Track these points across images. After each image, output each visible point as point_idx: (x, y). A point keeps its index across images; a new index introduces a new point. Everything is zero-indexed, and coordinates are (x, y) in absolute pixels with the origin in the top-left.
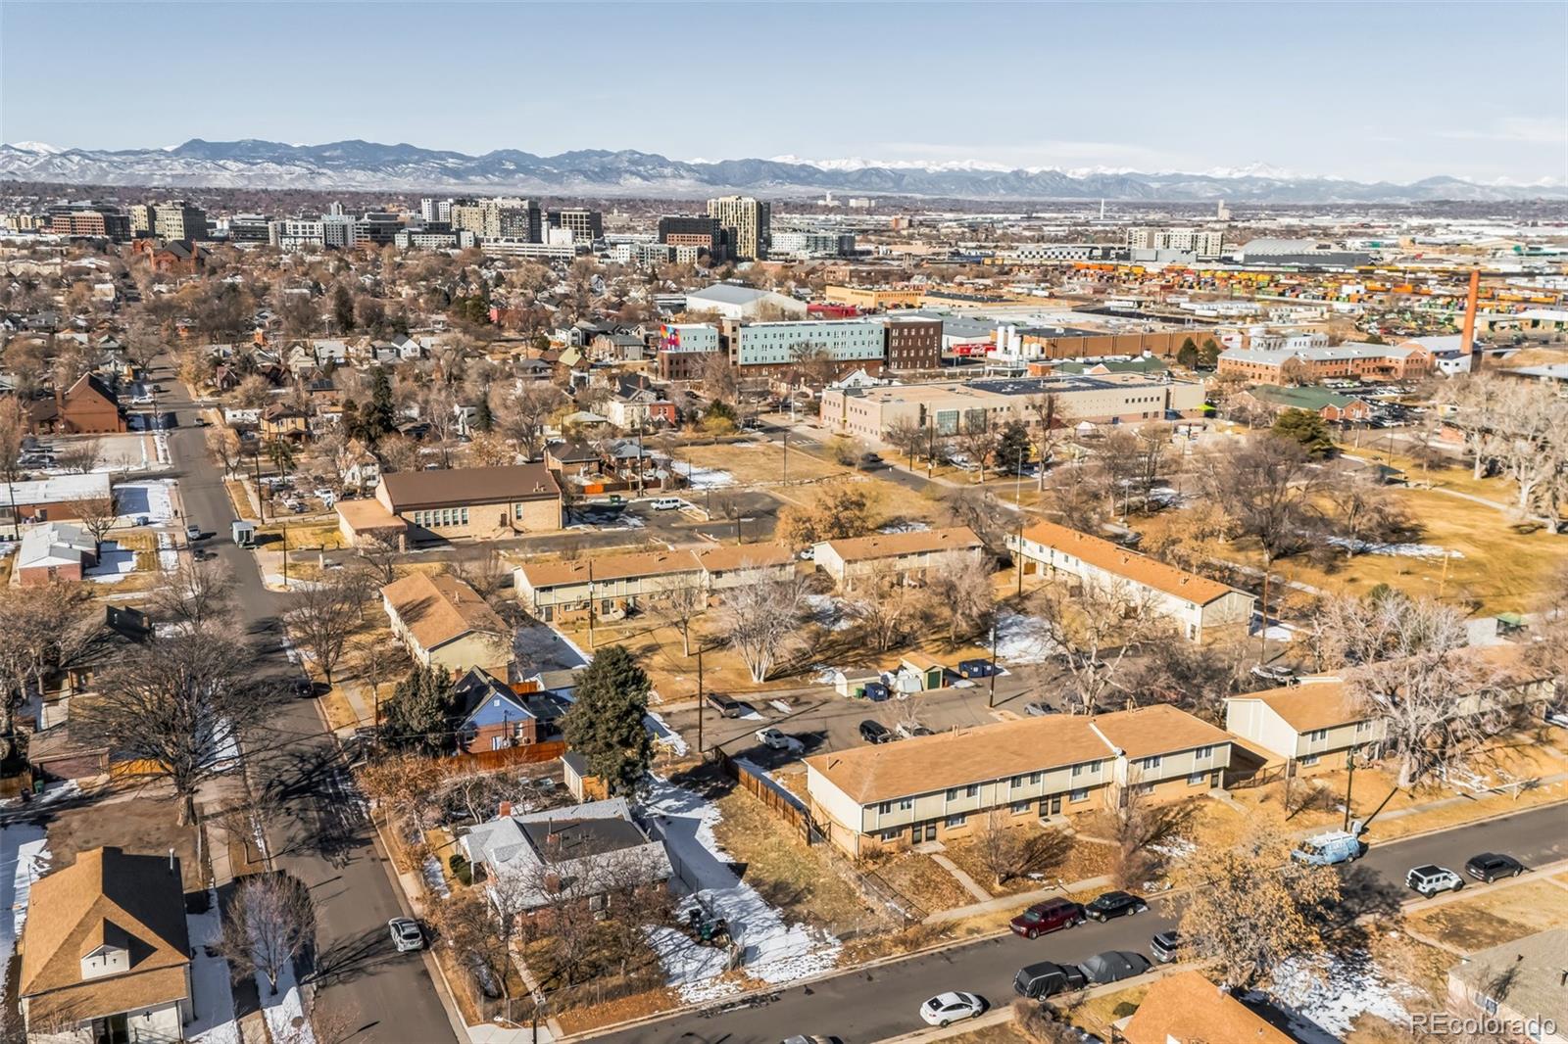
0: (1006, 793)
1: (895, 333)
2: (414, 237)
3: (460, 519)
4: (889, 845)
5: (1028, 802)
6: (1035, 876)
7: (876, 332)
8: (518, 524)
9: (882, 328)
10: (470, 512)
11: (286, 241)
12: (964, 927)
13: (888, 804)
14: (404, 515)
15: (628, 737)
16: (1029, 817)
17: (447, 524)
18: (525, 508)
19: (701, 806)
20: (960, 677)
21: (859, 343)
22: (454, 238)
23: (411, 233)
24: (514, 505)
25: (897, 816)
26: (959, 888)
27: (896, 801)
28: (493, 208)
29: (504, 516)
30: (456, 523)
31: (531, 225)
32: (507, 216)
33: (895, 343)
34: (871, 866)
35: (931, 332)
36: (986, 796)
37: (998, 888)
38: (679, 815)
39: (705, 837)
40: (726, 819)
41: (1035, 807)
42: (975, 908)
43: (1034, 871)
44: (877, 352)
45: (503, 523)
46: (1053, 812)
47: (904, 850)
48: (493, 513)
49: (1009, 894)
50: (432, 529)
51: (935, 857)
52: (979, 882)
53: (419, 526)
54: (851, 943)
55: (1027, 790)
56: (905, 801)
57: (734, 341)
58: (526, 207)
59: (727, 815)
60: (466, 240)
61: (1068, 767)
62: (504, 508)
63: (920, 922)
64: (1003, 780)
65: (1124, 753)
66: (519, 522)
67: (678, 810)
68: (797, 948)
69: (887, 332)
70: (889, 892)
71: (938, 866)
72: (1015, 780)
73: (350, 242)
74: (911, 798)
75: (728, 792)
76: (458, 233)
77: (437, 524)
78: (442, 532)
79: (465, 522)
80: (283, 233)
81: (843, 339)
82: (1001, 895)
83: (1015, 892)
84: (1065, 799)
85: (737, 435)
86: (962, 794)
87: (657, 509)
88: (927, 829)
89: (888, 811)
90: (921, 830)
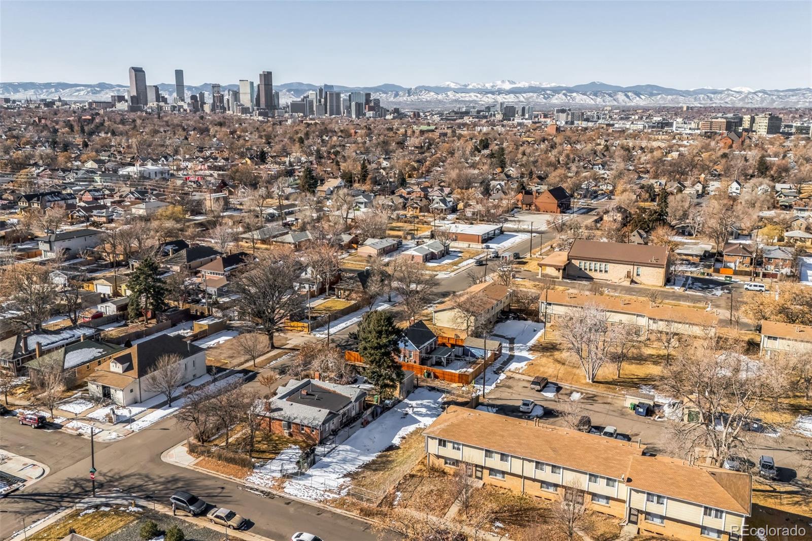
3: (603, 269)
4: (450, 469)
6: (499, 524)
8: (636, 279)
10: (610, 266)
13: (445, 441)
14: (573, 261)
17: (596, 270)
18: (643, 270)
24: (636, 267)
25: (450, 452)
26: (446, 506)
27: (450, 442)
29: (629, 272)
30: (601, 271)
36: (516, 466)
41: (561, 491)
43: (502, 522)
45: (627, 276)
48: (622, 270)
50: (588, 272)
53: (581, 269)
54: (347, 498)
61: (584, 473)
62: (630, 268)
63: (394, 508)
64: (529, 461)
66: (638, 277)
67: (420, 414)
68: (324, 486)
72: (538, 464)
77: (591, 270)
78: (592, 274)
79: (606, 271)
84: (588, 497)
86: (497, 457)
87: (746, 289)
88: (476, 470)
89: (445, 446)
90: (471, 469)
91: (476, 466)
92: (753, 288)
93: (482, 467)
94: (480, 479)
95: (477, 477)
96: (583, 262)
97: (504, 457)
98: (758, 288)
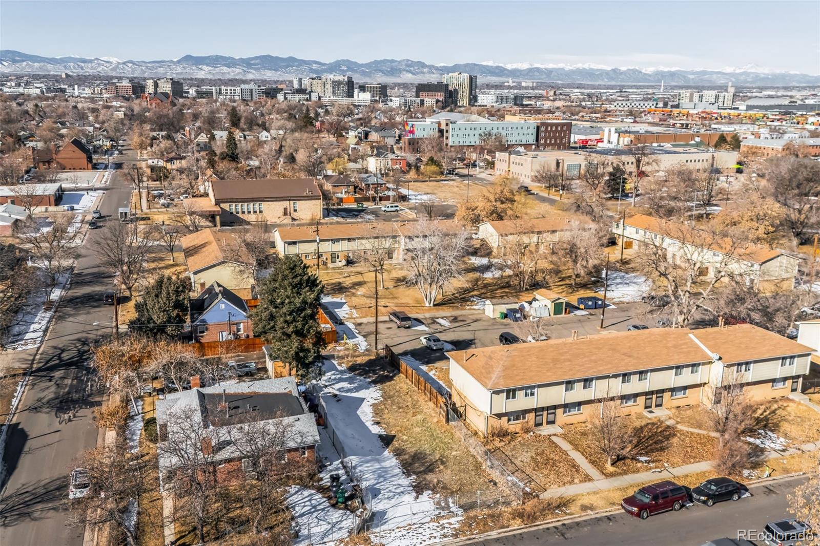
0: (617, 387)
1: (543, 129)
2: (287, 96)
3: (257, 210)
4: (514, 426)
5: (636, 396)
6: (643, 459)
7: (532, 128)
8: (294, 215)
9: (535, 125)
10: (265, 206)
11: (221, 97)
12: (579, 503)
13: (514, 391)
14: (222, 205)
15: (302, 329)
16: (636, 408)
17: (249, 212)
18: (300, 204)
19: (368, 388)
20: (578, 308)
21: (521, 134)
22: (308, 96)
23: (285, 94)
24: (292, 202)
25: (521, 402)
26: (575, 467)
27: (521, 389)
28: (329, 81)
29: (285, 209)
30: (255, 212)
31: (349, 90)
32: (336, 84)
33: (543, 135)
34: (497, 443)
35: (565, 128)
36: (599, 389)
37: (610, 468)
38: (349, 394)
39: (366, 413)
40: (385, 399)
41: (641, 400)
42: (588, 486)
43: (641, 455)
44: (531, 139)
45: (285, 214)
46: (657, 406)
47: (527, 431)
48: (279, 206)
49: (621, 474)
50: (240, 215)
51: (554, 439)
52: (593, 462)
53: (232, 213)
54: (472, 513)
55: (635, 385)
56: (529, 390)
57: (447, 131)
58: (346, 80)
59: (386, 396)
60: (314, 97)
61: (671, 368)
62: (286, 204)
63: (537, 496)
64: (616, 376)
65: (720, 359)
66: (296, 213)
67: (349, 390)
68: (422, 515)
69: (538, 128)
70: (511, 468)
71: (556, 446)
72: (626, 376)
73: (254, 98)
74: (534, 387)
75: (390, 379)
76: (310, 93)
77: (243, 213)
78: (245, 217)
79: (261, 212)
80: (220, 93)
81: (511, 132)
82: (612, 475)
83: (625, 473)
84: (667, 395)
85: (443, 178)
86: (579, 386)
87: (385, 211)
88: (548, 414)
89: (514, 397)
90: (542, 415)
91: (548, 408)
92: (390, 209)
93: (555, 407)
94: (553, 422)
95: (548, 423)
96: (234, 205)
97: (587, 382)
98: (394, 209)
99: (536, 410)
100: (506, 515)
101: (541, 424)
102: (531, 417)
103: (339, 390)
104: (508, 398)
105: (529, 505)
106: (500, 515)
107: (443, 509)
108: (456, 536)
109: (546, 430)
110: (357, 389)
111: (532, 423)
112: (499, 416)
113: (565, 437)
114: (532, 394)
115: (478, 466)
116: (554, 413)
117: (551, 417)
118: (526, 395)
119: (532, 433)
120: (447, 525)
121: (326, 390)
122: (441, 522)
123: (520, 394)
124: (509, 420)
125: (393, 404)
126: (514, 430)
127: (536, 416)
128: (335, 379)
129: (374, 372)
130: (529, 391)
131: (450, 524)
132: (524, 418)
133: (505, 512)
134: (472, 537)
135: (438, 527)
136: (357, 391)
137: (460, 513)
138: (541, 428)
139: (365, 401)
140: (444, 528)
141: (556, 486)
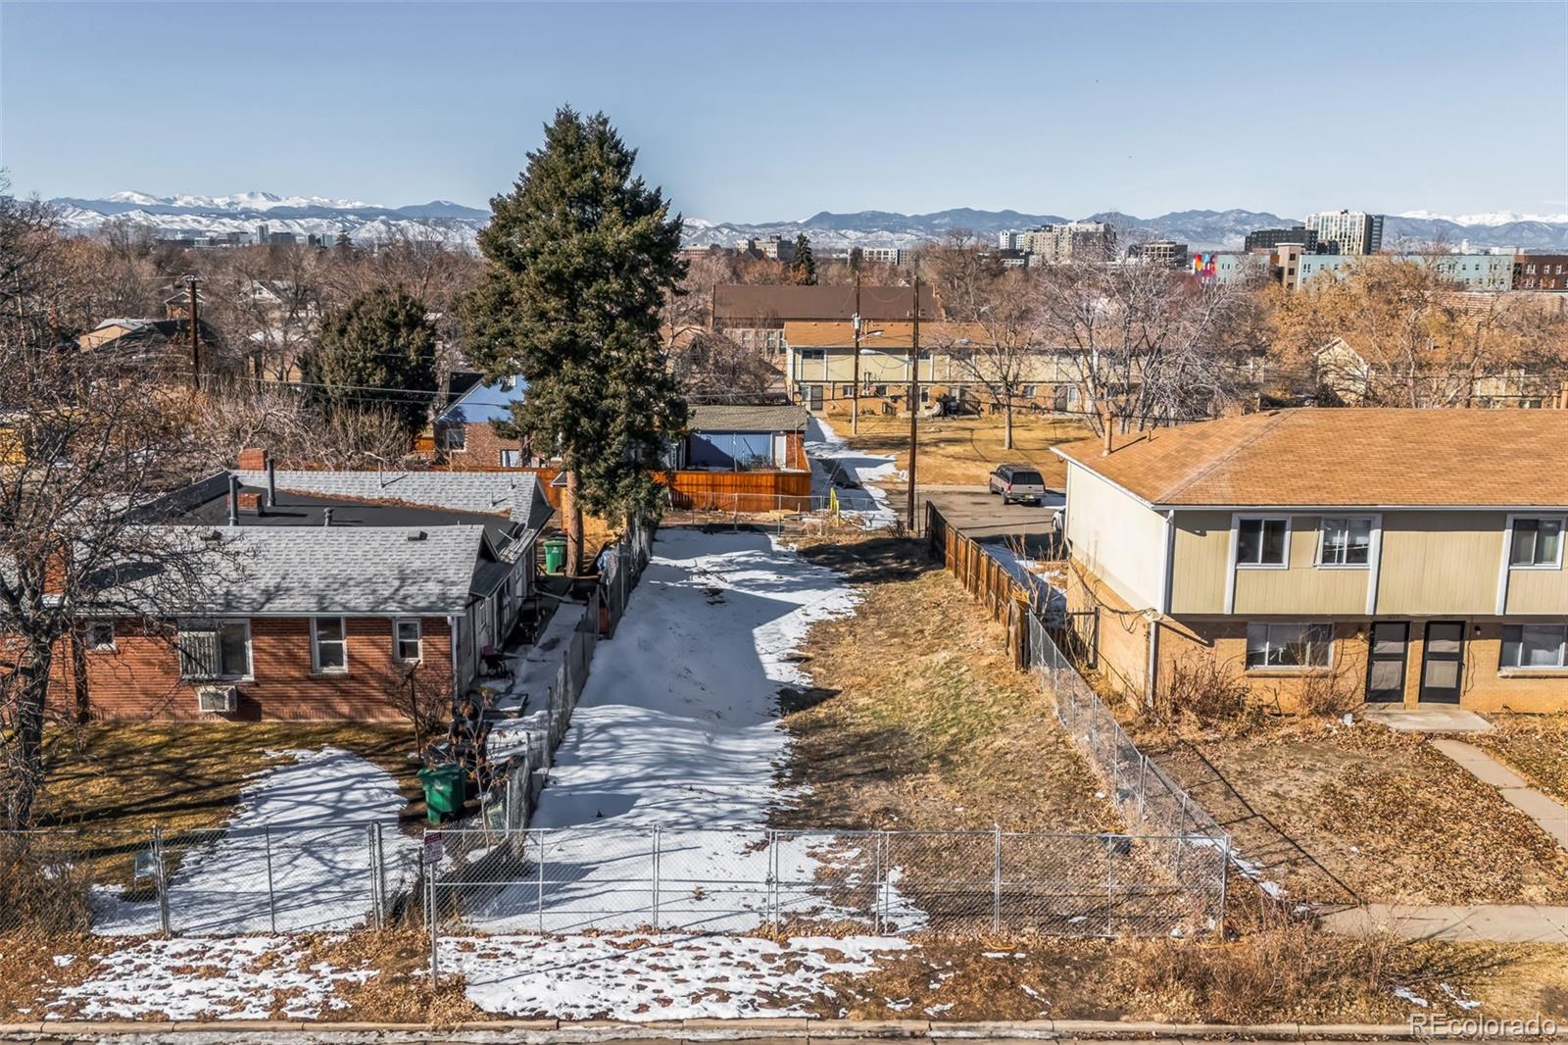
1: (1531, 267)
4: (1274, 686)
7: (1502, 267)
19: (826, 588)
22: (1023, 260)
25: (1307, 582)
28: (1066, 233)
32: (1081, 237)
39: (777, 636)
40: (862, 615)
47: (1328, 709)
51: (1445, 745)
56: (1344, 533)
57: (1291, 272)
59: (870, 611)
69: (1519, 265)
70: (1223, 808)
76: (1027, 257)
88: (1427, 656)
89: (1273, 555)
90: (1402, 657)
91: (1432, 627)
93: (1462, 628)
94: (1450, 696)
95: (1428, 694)
96: (752, 332)
99: (1376, 628)
100: (1123, 968)
101: (1394, 695)
102: (1348, 656)
103: (738, 583)
104: (1245, 554)
105: (1259, 945)
106: (1097, 960)
107: (841, 896)
108: (827, 1008)
109: (1411, 718)
110: (790, 587)
111: (1352, 681)
112: (1209, 628)
113: (1496, 746)
114: (1358, 555)
115: (1076, 788)
116: (1457, 658)
117: (1441, 675)
118: (1329, 555)
119: (1348, 720)
120: (814, 960)
121: (696, 579)
122: (796, 943)
123: (1301, 546)
124: (1253, 658)
125: (879, 626)
126: (1268, 698)
127: (1373, 657)
128: (746, 563)
129: (871, 563)
130: (1341, 540)
131: (835, 956)
132: (1320, 657)
133: (1126, 952)
134: (908, 1026)
135: (768, 958)
136: (789, 590)
137: (905, 924)
138: (1392, 707)
139: (798, 612)
140: (792, 967)
141: (1421, 897)
